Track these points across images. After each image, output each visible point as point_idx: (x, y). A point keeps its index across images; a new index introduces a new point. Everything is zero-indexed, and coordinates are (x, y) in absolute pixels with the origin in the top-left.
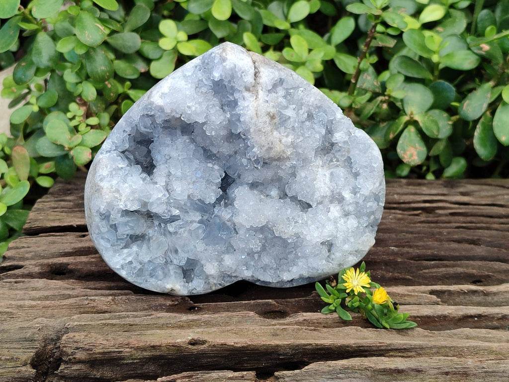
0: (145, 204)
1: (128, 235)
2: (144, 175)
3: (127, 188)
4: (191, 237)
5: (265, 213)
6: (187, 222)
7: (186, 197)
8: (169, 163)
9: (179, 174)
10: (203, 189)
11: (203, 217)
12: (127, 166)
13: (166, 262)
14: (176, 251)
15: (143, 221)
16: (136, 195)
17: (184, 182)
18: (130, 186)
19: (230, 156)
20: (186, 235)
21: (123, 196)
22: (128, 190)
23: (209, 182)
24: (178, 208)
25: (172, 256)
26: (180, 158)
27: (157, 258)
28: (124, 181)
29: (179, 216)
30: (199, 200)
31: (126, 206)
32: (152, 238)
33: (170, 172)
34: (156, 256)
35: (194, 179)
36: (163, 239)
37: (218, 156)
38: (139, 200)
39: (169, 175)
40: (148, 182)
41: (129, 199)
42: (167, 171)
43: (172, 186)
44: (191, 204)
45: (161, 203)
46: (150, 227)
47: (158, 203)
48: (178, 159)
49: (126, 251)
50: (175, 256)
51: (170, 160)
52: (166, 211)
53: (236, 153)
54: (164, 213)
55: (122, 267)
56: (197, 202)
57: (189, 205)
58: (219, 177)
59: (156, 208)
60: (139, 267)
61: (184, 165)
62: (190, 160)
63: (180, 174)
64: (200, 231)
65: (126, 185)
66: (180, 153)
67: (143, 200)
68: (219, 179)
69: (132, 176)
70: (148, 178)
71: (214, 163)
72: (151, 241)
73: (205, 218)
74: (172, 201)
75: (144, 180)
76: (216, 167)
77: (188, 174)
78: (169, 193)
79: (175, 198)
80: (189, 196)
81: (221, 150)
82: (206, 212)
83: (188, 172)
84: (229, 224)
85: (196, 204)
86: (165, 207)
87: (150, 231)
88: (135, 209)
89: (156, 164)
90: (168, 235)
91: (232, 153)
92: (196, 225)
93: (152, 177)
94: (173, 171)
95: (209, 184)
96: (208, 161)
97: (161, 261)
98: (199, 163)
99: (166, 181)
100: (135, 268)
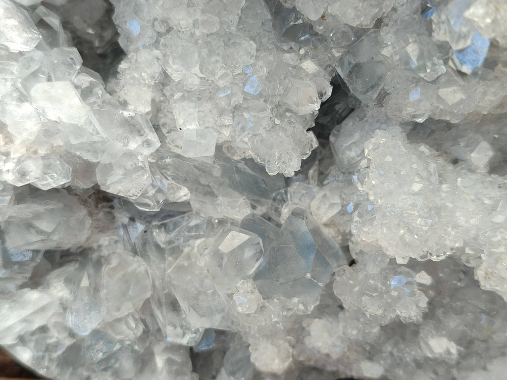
0: (88, 168)
1: (36, 252)
2: (86, 79)
3: (29, 117)
4: (221, 269)
5: (462, 221)
6: (209, 222)
7: (211, 152)
8: (165, 45)
9: (194, 81)
10: (262, 131)
11: (254, 207)
12: (38, 47)
13: (146, 332)
14: (174, 306)
15: (83, 212)
16: (59, 142)
17: (208, 106)
18: (40, 113)
19: (360, 33)
20: (203, 262)
21: (17, 142)
22: (32, 127)
23: (281, 110)
24: (185, 181)
25: (162, 316)
26: (198, 33)
27: (119, 320)
28: (22, 94)
29: (187, 204)
30: (250, 162)
31: (23, 174)
32: (107, 260)
33: (165, 73)
34: (118, 315)
35: (238, 99)
36: (137, 265)
37: (320, 29)
38: (68, 157)
39: (164, 81)
40: (99, 102)
41: (35, 152)
42: (156, 69)
43: (170, 116)
44: (225, 172)
45: (137, 169)
46: (102, 230)
47: (129, 164)
48: (192, 35)
49: (33, 296)
50: (171, 316)
51: (169, 36)
52: (152, 192)
53: (379, 23)
54: (144, 195)
55: (22, 340)
56: (242, 165)
57: (217, 172)
58: (315, 97)
59: (119, 182)
60: (68, 342)
61: (211, 53)
62: (228, 40)
63: (197, 81)
64: (248, 253)
65: (27, 108)
66: (199, 16)
67: (80, 158)
68: (313, 103)
69: (49, 79)
70: (99, 90)
71: (302, 52)
72: (105, 269)
73: (261, 210)
74: (168, 160)
75: (86, 93)
76: (309, 66)
77: (221, 83)
78: (162, 138)
79: (178, 151)
80: (219, 148)
81: (334, 9)
82: (264, 194)
83: (221, 78)
84: (328, 232)
85: (238, 170)
86: (145, 179)
87: (104, 240)
88: (54, 186)
89: (127, 46)
90: (153, 255)
91: (366, 21)
92: (236, 238)
93: (112, 84)
94: (176, 72)
95: (281, 116)
96: (286, 48)
97: (130, 331)
98: (258, 50)
99: (153, 101)
100: (56, 345)
